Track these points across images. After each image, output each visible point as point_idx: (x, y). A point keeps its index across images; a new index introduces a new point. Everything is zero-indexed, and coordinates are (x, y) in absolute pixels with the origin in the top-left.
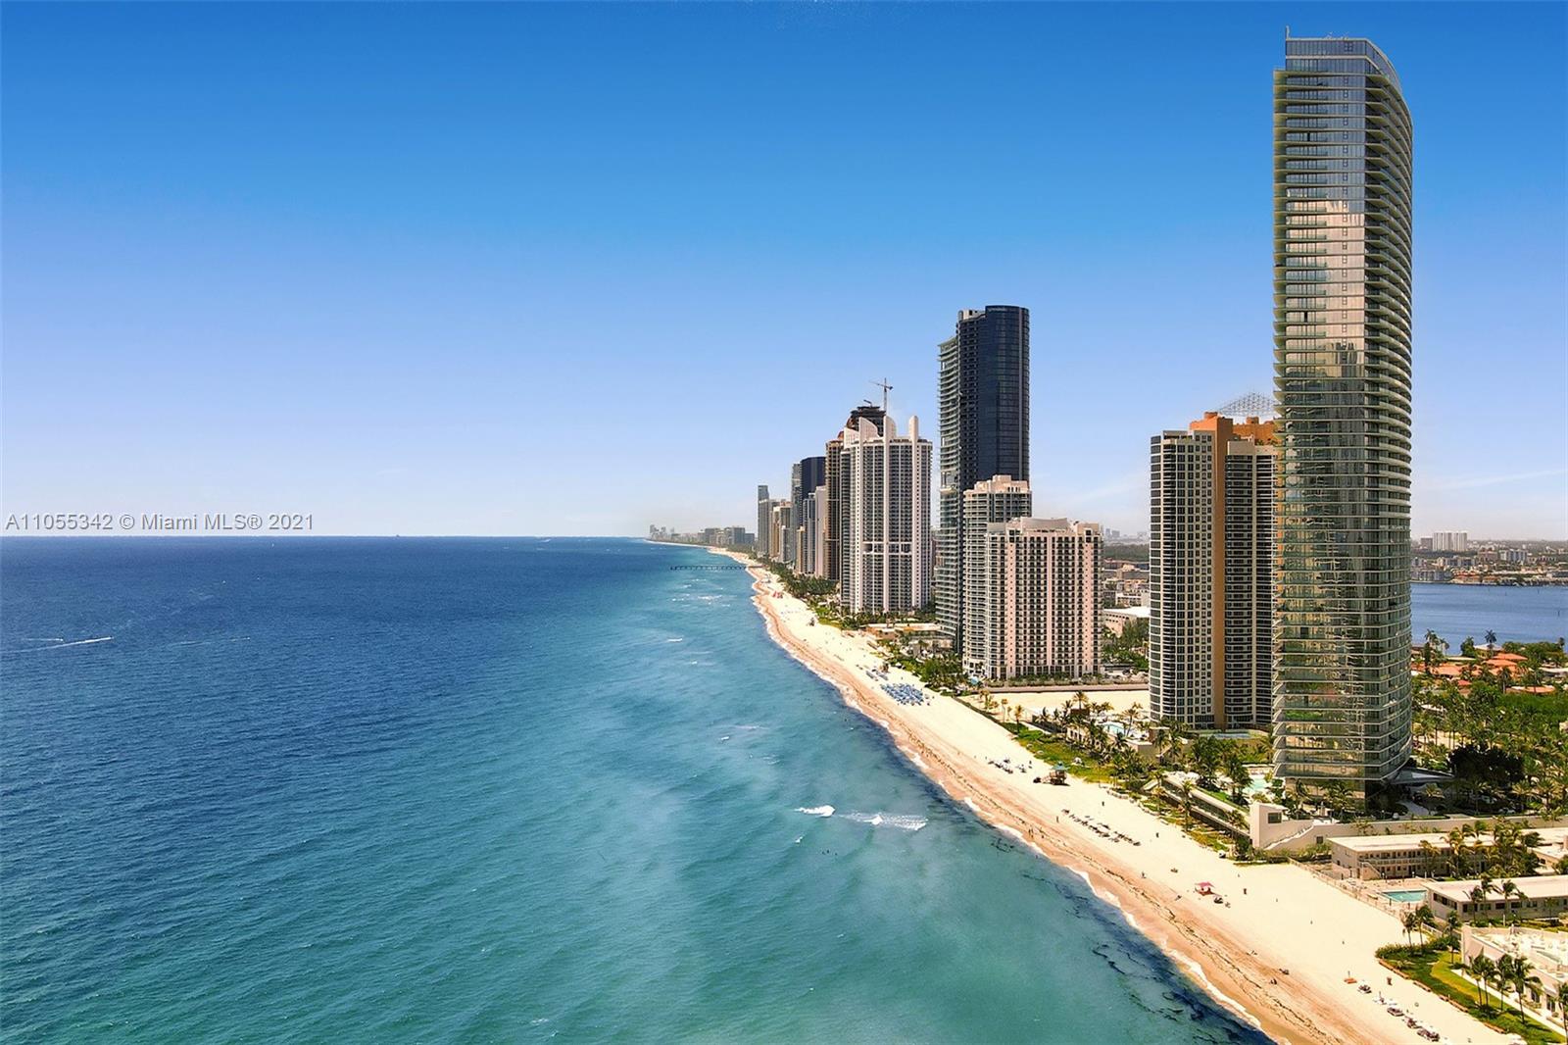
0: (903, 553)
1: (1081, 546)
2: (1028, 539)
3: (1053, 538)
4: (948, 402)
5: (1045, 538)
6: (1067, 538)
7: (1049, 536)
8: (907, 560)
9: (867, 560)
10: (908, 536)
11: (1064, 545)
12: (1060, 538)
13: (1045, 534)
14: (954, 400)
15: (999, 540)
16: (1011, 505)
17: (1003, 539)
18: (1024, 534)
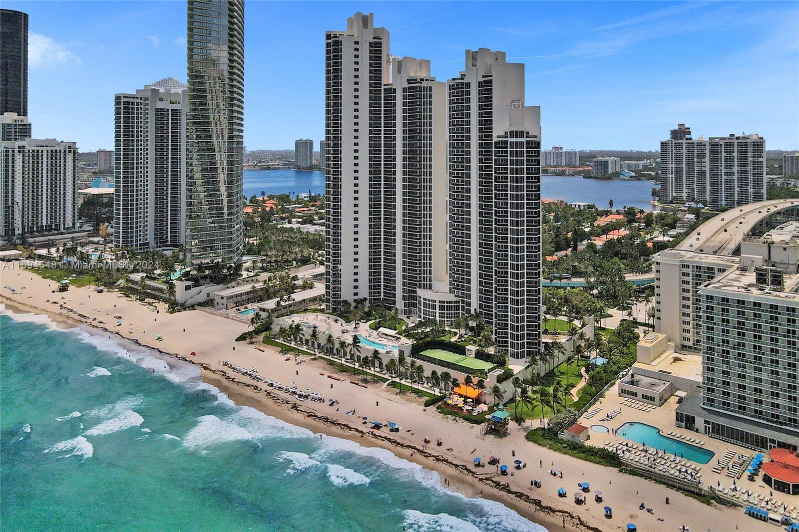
1: (65, 155)
2: (31, 151)
3: (48, 151)
5: (42, 151)
6: (56, 151)
7: (45, 149)
11: (54, 154)
12: (52, 151)
13: (42, 148)
15: (10, 151)
16: (17, 130)
17: (13, 151)
18: (28, 148)
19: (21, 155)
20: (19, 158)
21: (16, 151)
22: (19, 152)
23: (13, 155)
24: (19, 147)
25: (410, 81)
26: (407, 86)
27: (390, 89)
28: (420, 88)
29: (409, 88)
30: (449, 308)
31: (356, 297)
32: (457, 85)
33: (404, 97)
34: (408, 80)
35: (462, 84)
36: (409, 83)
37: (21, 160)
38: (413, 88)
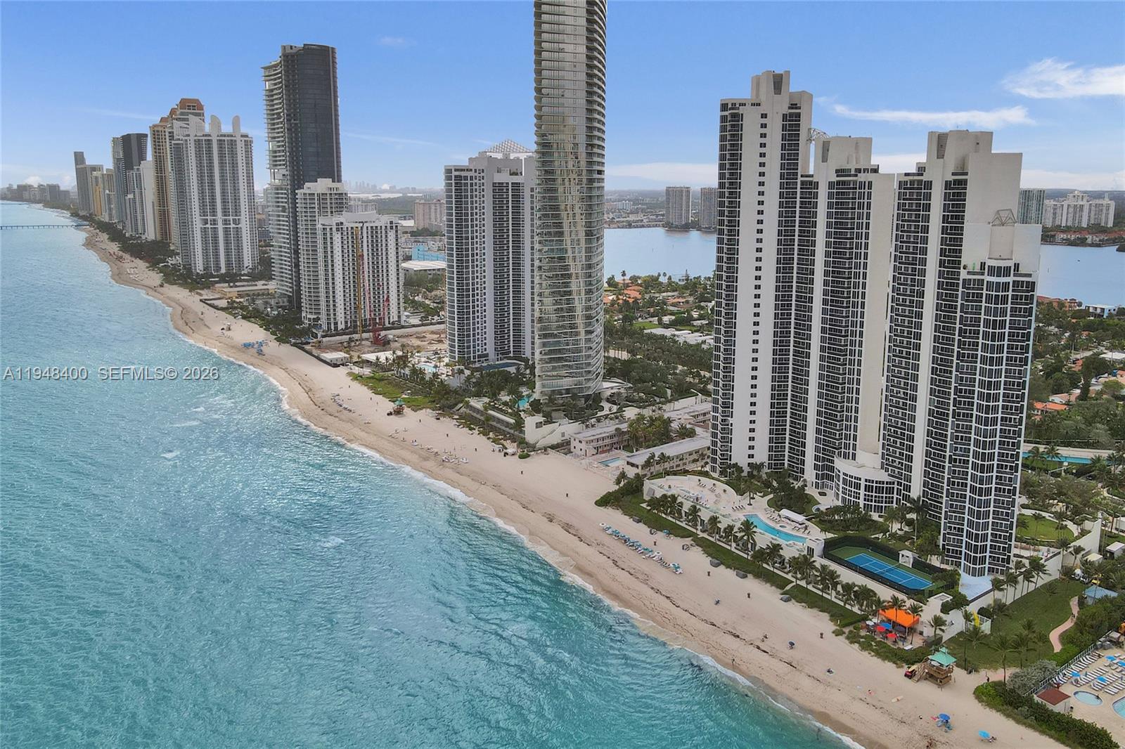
0: (234, 226)
1: (386, 232)
2: (350, 229)
3: (367, 228)
4: (273, 115)
5: (361, 227)
7: (364, 226)
8: (238, 230)
9: (204, 231)
10: (237, 212)
11: (375, 232)
14: (279, 113)
15: (328, 230)
16: (333, 201)
17: (331, 229)
18: (346, 225)
19: (340, 233)
20: (337, 238)
21: (334, 229)
22: (338, 230)
23: (331, 234)
24: (337, 224)
25: (840, 172)
26: (834, 179)
27: (811, 183)
28: (855, 182)
29: (838, 183)
30: (879, 490)
31: (751, 460)
32: (912, 182)
33: (830, 196)
34: (837, 171)
35: (920, 182)
36: (837, 176)
37: (340, 240)
38: (844, 183)
